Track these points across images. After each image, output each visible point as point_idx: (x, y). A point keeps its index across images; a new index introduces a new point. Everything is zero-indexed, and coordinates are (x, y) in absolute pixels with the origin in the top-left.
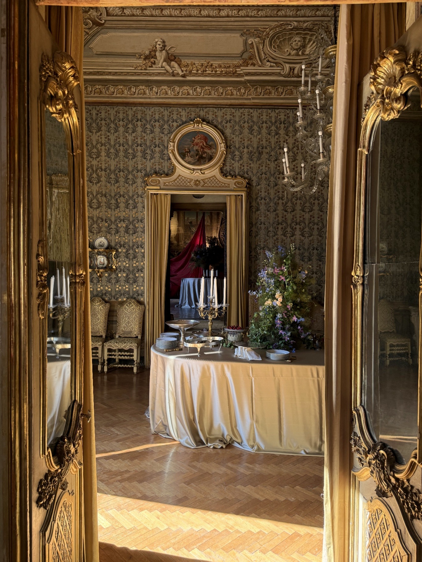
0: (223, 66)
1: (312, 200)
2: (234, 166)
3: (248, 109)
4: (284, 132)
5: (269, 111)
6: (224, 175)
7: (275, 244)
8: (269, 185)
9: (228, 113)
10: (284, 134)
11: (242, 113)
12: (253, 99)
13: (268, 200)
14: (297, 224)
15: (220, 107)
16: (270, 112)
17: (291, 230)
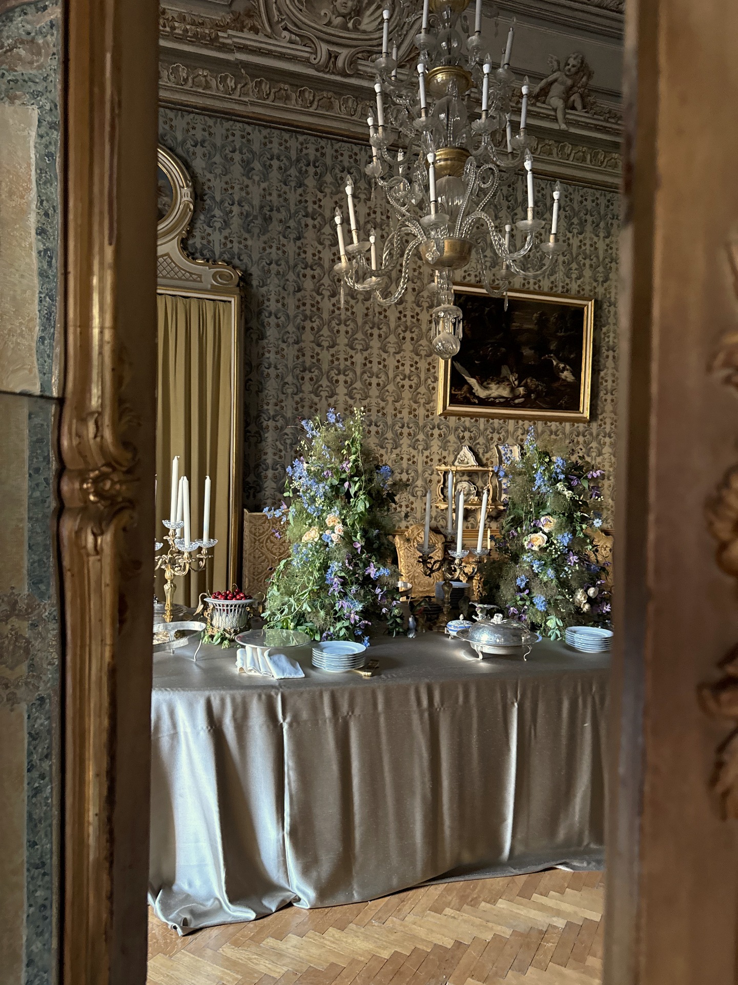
0: (188, 18)
1: (367, 328)
2: (210, 238)
3: (241, 125)
4: (315, 183)
5: (286, 136)
6: (188, 256)
7: (297, 409)
8: (284, 288)
9: (199, 127)
10: (315, 187)
11: (228, 130)
12: (253, 104)
13: (283, 319)
14: (339, 374)
15: (180, 110)
16: (287, 138)
17: (329, 384)
